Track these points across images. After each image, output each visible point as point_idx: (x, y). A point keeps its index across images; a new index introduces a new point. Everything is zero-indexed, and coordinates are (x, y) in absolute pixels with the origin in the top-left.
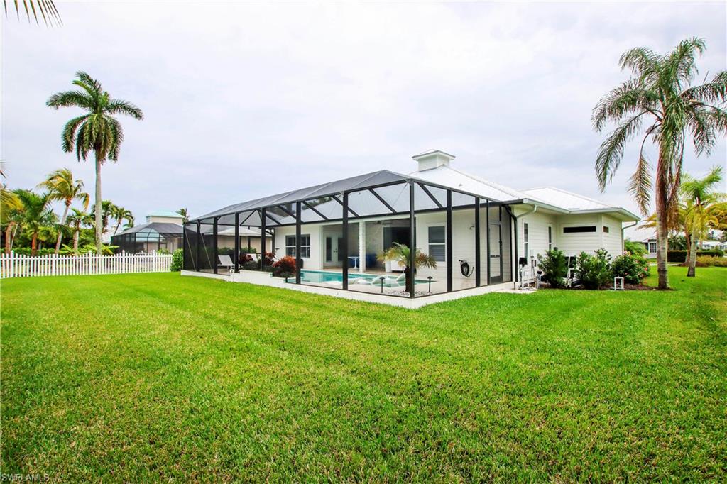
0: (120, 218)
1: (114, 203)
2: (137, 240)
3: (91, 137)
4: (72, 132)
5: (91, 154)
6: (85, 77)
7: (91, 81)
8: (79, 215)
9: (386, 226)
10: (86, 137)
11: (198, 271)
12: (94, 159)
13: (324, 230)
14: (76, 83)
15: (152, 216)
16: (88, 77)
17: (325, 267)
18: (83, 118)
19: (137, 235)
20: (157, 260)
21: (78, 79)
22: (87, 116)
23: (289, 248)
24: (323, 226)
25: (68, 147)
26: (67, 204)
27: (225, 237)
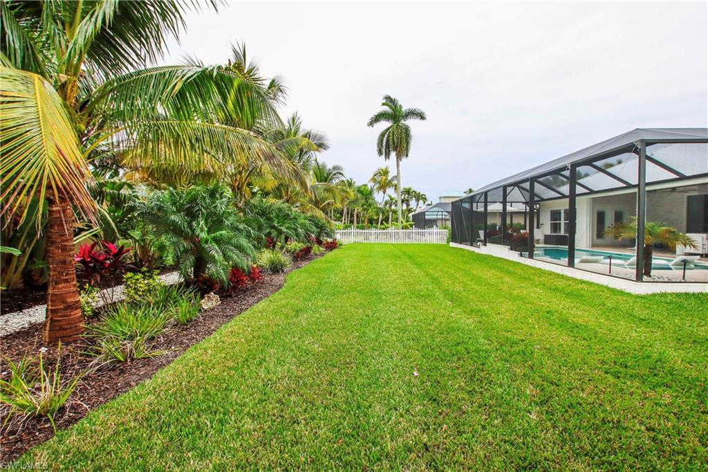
0: (418, 201)
1: (413, 189)
2: (426, 217)
3: (394, 142)
4: (382, 141)
5: (393, 154)
6: (388, 98)
7: (391, 100)
8: (391, 199)
9: (689, 194)
10: (391, 142)
11: (461, 243)
12: (396, 158)
13: (593, 203)
14: (383, 104)
15: (444, 197)
16: (390, 98)
17: (594, 246)
18: (388, 129)
19: (427, 213)
20: (437, 233)
21: (384, 101)
22: (391, 127)
23: (554, 223)
24: (593, 198)
25: (380, 153)
26: (384, 193)
27: (494, 214)
